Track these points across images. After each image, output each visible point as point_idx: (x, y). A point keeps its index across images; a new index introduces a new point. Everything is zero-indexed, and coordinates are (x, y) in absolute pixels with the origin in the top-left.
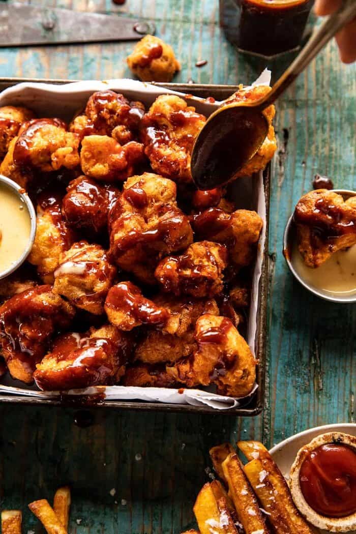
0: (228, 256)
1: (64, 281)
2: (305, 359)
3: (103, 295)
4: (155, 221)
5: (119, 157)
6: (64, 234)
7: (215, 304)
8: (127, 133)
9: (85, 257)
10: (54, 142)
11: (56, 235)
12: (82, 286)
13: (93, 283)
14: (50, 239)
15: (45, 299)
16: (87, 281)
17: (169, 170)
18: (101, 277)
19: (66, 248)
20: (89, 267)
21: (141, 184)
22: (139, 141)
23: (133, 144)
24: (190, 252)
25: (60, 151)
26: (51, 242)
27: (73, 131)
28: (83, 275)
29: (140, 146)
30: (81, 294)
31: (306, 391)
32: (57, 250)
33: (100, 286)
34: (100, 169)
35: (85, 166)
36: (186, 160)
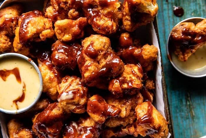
1: (64, 103)
2: (184, 103)
3: (85, 105)
4: (104, 62)
5: (75, 29)
6: (57, 74)
8: (76, 13)
9: (71, 88)
10: (39, 28)
11: (52, 76)
13: (79, 101)
14: (50, 79)
16: (76, 100)
17: (104, 32)
18: (82, 96)
19: (59, 82)
20: (74, 93)
21: (92, 44)
22: (83, 16)
23: (81, 19)
24: (125, 75)
25: (45, 32)
26: (51, 81)
27: (47, 17)
28: (73, 99)
29: (85, 19)
30: (74, 107)
31: (188, 118)
32: (55, 84)
33: (83, 101)
34: (67, 37)
35: (58, 37)
36: (112, 26)
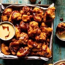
0: (47, 35)
1: (21, 40)
3: (27, 42)
4: (35, 30)
5: (28, 18)
7: (45, 43)
8: (30, 14)
9: (24, 36)
10: (18, 16)
11: (19, 31)
12: (24, 41)
13: (25, 40)
15: (17, 42)
17: (37, 21)
19: (20, 34)
20: (24, 38)
21: (33, 24)
22: (32, 15)
24: (41, 35)
25: (19, 18)
26: (18, 33)
27: (20, 13)
30: (23, 42)
31: (58, 54)
34: (26, 20)
35: (23, 20)
36: (40, 19)
